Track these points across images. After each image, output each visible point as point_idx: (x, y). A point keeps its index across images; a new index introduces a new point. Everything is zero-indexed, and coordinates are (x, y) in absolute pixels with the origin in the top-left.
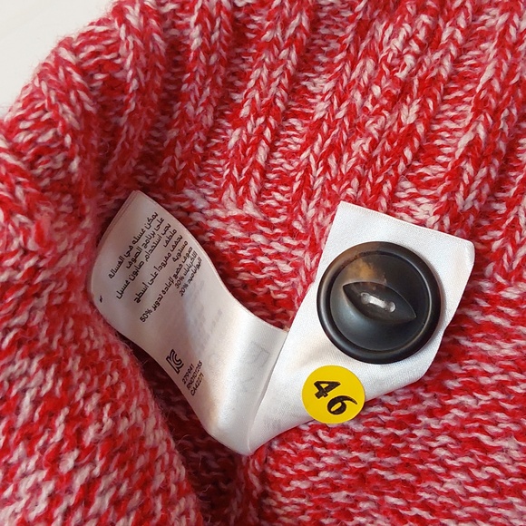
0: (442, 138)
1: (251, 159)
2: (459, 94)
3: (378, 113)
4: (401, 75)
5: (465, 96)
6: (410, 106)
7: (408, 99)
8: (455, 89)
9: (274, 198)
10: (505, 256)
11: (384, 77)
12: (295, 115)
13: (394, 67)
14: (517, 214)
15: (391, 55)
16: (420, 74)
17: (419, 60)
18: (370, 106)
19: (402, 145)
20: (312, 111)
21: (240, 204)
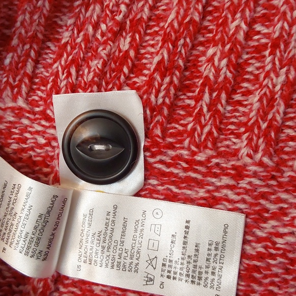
0: (146, 58)
1: (22, 72)
2: (156, 29)
3: (105, 43)
4: (119, 18)
5: (159, 31)
6: (125, 38)
7: (124, 34)
8: (154, 26)
9: (37, 95)
10: (196, 133)
11: (108, 18)
12: (50, 40)
13: (114, 12)
14: (201, 106)
15: (111, 4)
16: (131, 17)
17: (130, 7)
18: (99, 37)
19: (122, 65)
20: (60, 37)
21: (15, 99)
